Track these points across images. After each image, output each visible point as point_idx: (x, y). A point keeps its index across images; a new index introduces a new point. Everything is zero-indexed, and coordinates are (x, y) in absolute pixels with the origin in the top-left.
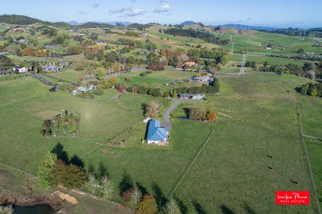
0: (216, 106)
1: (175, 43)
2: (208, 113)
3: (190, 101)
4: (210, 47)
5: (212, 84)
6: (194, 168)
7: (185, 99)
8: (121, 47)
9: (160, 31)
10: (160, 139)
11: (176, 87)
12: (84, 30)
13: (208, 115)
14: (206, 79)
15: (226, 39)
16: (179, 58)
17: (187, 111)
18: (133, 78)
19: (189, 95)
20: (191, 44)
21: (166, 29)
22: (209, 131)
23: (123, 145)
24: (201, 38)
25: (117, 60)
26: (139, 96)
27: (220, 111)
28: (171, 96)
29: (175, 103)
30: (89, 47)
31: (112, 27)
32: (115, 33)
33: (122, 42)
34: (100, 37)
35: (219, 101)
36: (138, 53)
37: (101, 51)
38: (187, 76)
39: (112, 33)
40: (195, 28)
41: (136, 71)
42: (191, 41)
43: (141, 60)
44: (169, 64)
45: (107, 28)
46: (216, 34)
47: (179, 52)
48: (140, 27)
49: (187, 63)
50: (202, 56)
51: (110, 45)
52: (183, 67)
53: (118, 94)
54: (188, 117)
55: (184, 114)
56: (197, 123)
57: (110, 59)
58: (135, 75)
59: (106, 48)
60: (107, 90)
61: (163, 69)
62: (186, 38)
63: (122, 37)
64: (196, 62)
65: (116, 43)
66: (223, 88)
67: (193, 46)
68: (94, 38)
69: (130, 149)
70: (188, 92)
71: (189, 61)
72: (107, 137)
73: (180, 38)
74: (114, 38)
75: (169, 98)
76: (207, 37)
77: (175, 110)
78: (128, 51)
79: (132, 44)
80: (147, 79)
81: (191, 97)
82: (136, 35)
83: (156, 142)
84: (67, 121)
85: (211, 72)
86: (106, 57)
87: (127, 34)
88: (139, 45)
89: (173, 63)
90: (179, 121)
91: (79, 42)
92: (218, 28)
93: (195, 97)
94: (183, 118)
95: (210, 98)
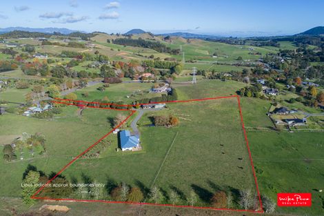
0: (176, 112)
1: (127, 54)
2: (171, 119)
3: (153, 110)
4: (163, 56)
5: (170, 93)
6: (167, 163)
7: (147, 108)
8: (68, 60)
9: (109, 41)
10: (133, 146)
11: (137, 99)
12: (13, 40)
13: (171, 121)
14: (164, 89)
15: (176, 49)
16: (134, 70)
17: (152, 119)
18: (90, 92)
19: (151, 105)
20: (144, 55)
21: (114, 39)
22: (174, 134)
23: (99, 156)
24: (152, 48)
25: (67, 74)
26: (102, 110)
27: (181, 116)
28: (135, 107)
29: (140, 113)
30: (27, 61)
31: (48, 35)
32: (55, 44)
33: (68, 54)
34: (37, 49)
35: (179, 107)
36: (89, 66)
37: (44, 66)
38: (147, 87)
39: (51, 44)
40: (145, 38)
41: (92, 86)
42: (143, 51)
43: (95, 74)
44: (125, 77)
45: (44, 37)
46: (166, 43)
47: (133, 63)
48: (85, 37)
49: (144, 75)
50: (156, 67)
51: (53, 58)
52: (140, 79)
53: (79, 110)
54: (154, 124)
55: (149, 122)
56: (162, 128)
57: (59, 75)
58: (92, 90)
59: (49, 61)
60: (66, 108)
61: (120, 82)
62: (137, 49)
63: (66, 49)
64: (151, 72)
65: (60, 56)
66: (180, 96)
67: (146, 57)
68: (30, 50)
69: (106, 158)
70: (150, 102)
71: (145, 72)
72: (81, 152)
73: (131, 48)
74: (55, 49)
75: (133, 109)
76: (158, 47)
77: (141, 120)
78: (77, 65)
79: (80, 57)
80: (107, 93)
81: (154, 107)
82: (82, 46)
83: (130, 149)
85: (166, 82)
86: (52, 72)
87: (71, 45)
88: (88, 57)
89: (129, 75)
90: (146, 128)
91: (10, 56)
92: (167, 38)
93: (157, 107)
94: (150, 125)
95: (171, 105)
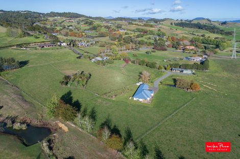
0: (203, 80)
1: (181, 33)
2: (192, 84)
3: (180, 74)
4: (213, 36)
7: (176, 72)
8: (137, 34)
9: (172, 24)
10: (146, 97)
11: (172, 63)
12: (113, 22)
13: (191, 86)
14: (198, 59)
15: (230, 31)
16: (181, 43)
17: (175, 80)
18: (139, 54)
19: (180, 69)
20: (196, 34)
21: (177, 22)
22: (190, 98)
24: (206, 29)
25: (132, 42)
26: (139, 67)
27: (206, 84)
28: (165, 69)
29: (168, 74)
30: (114, 33)
31: (135, 20)
32: (135, 24)
33: (138, 30)
34: (123, 27)
35: (208, 76)
36: (149, 38)
37: (121, 36)
38: (183, 56)
39: (133, 24)
40: (202, 22)
41: (143, 50)
42: (197, 31)
43: (150, 43)
44: (172, 47)
45: (130, 21)
46: (222, 27)
47: (183, 38)
48: (156, 21)
49: (188, 47)
50: (203, 43)
51: (129, 32)
52: (183, 50)
53: (125, 64)
54: (175, 85)
55: (172, 83)
56: (182, 90)
58: (142, 53)
59: (126, 34)
60: (117, 61)
61: (166, 50)
62: (192, 29)
63: (139, 27)
64: (196, 46)
65: (133, 31)
66: (212, 66)
67: (198, 35)
68: (119, 27)
69: (118, 102)
70: (180, 67)
71: (190, 45)
73: (187, 29)
74: (133, 27)
75: (163, 70)
76: (212, 29)
77: (166, 79)
78: (142, 37)
79: (146, 32)
80: (151, 56)
81: (182, 71)
82: (151, 26)
83: (141, 100)
84: (81, 78)
85: (206, 55)
86: (124, 39)
87: (145, 25)
88: (152, 33)
89: (176, 46)
90: (166, 87)
91: (107, 30)
92: (224, 23)
93: (185, 72)
94: (171, 85)
95: (200, 73)
